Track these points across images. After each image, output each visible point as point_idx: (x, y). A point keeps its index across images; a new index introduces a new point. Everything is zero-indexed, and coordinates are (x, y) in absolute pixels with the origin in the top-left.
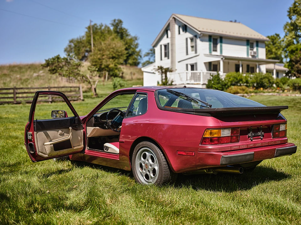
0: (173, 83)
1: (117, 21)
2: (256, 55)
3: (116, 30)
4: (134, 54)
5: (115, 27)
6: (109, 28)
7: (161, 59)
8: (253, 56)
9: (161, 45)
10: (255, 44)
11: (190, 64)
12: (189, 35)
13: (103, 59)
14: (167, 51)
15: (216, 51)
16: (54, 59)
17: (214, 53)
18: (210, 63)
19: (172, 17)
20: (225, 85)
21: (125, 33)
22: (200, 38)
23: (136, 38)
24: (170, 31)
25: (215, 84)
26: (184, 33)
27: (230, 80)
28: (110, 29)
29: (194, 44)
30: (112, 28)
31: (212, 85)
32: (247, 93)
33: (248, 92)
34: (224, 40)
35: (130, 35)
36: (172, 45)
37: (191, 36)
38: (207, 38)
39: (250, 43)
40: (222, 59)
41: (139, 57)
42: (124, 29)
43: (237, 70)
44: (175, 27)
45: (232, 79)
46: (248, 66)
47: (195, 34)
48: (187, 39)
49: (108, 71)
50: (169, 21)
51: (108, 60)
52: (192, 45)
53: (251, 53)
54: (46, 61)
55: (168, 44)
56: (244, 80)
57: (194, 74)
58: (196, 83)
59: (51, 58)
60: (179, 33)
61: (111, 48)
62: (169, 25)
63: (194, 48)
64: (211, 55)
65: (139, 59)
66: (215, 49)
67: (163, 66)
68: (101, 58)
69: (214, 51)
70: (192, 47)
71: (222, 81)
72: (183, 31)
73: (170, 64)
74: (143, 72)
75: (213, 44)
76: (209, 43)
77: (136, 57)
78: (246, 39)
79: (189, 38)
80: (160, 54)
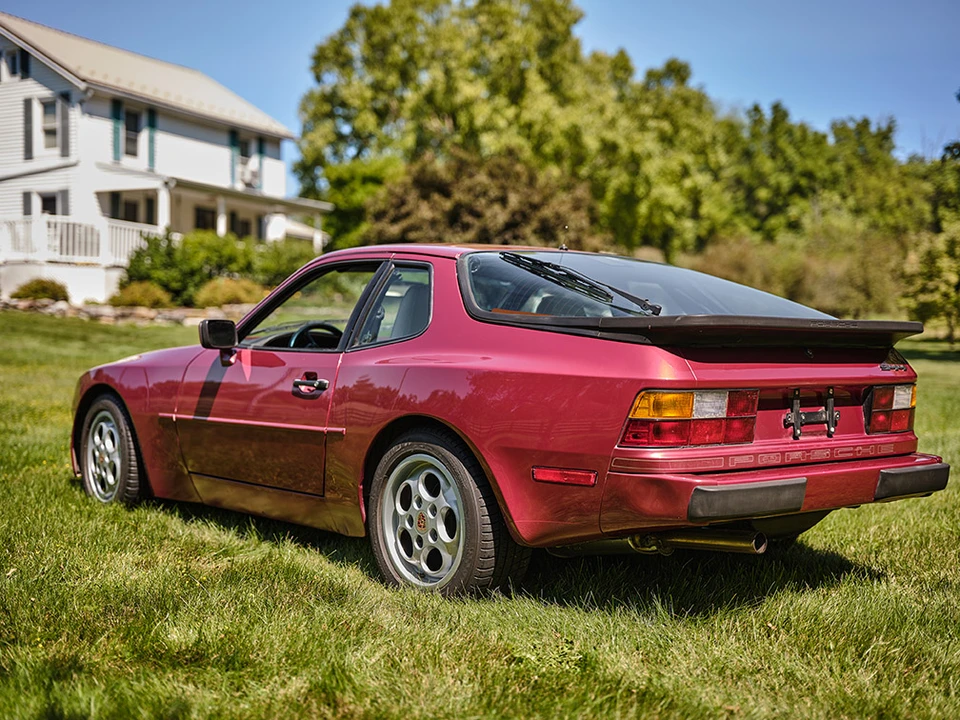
2: (256, 183)
8: (248, 185)
10: (253, 146)
11: (40, 194)
12: (35, 90)
15: (134, 154)
17: (126, 162)
18: (115, 196)
20: (194, 272)
22: (81, 103)
25: (158, 267)
26: (17, 78)
29: (57, 124)
31: (146, 272)
34: (160, 121)
37: (45, 93)
38: (107, 108)
40: (165, 185)
45: (202, 252)
46: (234, 216)
47: (64, 88)
48: (28, 103)
52: (50, 125)
53: (243, 172)
56: (241, 262)
57: (71, 227)
58: (64, 258)
63: (59, 137)
64: (116, 166)
66: (131, 149)
69: (127, 153)
70: (50, 133)
72: (13, 72)
75: (127, 129)
76: (114, 125)
78: (228, 127)
79: (40, 98)
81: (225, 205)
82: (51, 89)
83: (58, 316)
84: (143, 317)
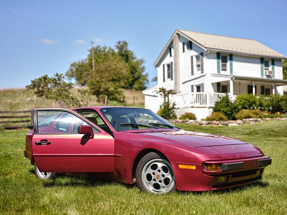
0: (175, 107)
1: (121, 43)
2: (271, 75)
3: (121, 53)
4: (141, 78)
5: (120, 49)
6: (113, 50)
7: (164, 81)
8: (268, 76)
9: (164, 65)
10: (270, 63)
11: (196, 85)
12: (193, 53)
13: (102, 82)
14: (170, 71)
16: (40, 79)
17: (223, 73)
18: (218, 84)
19: (176, 33)
20: (235, 108)
21: (131, 56)
22: (206, 55)
23: (142, 61)
24: (174, 49)
25: (224, 107)
26: (189, 50)
27: (241, 103)
28: (115, 52)
29: (200, 63)
30: (116, 51)
31: (219, 108)
32: (261, 118)
33: (262, 116)
34: (234, 58)
35: (136, 58)
36: (175, 64)
38: (215, 56)
39: (264, 61)
40: (232, 78)
41: (146, 82)
42: (130, 51)
43: (250, 91)
44: (179, 44)
45: (243, 101)
46: (263, 87)
47: (201, 52)
48: (192, 57)
49: (107, 95)
50: (173, 38)
51: (107, 83)
52: (198, 64)
53: (266, 72)
54: (33, 82)
55: (172, 63)
56: (258, 103)
57: (199, 95)
58: (201, 106)
59: (38, 78)
60: (184, 51)
61: (112, 70)
62: (172, 42)
63: (201, 67)
64: (219, 75)
65: (146, 83)
66: (223, 69)
67: (165, 88)
68: (99, 81)
70: (198, 66)
71: (232, 104)
72: (188, 48)
73: (174, 85)
74: (145, 95)
75: (222, 62)
76: (218, 61)
77: (142, 81)
78: (260, 57)
79: (195, 55)
80: (162, 75)
81: (255, 84)
82: (197, 52)
83: (190, 124)
84: (215, 124)
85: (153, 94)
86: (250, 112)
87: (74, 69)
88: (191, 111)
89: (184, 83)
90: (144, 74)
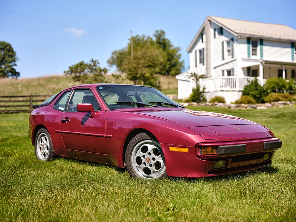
0: (206, 90)
1: (159, 32)
3: (158, 41)
5: (158, 38)
6: (151, 39)
7: (196, 66)
9: (196, 51)
11: (226, 70)
12: (224, 38)
13: (139, 68)
14: (202, 57)
15: (256, 55)
16: (77, 66)
17: (253, 57)
18: (249, 69)
19: (207, 20)
20: (264, 91)
21: (168, 44)
22: (237, 40)
23: (179, 49)
24: (206, 35)
25: (253, 90)
26: (220, 36)
27: (271, 86)
29: (230, 48)
30: (154, 39)
31: (248, 92)
32: (290, 101)
33: (292, 100)
34: (264, 43)
35: (172, 46)
36: (207, 49)
37: (226, 39)
38: (246, 41)
40: (262, 63)
42: (167, 40)
43: (280, 75)
44: (210, 30)
45: (272, 85)
46: (293, 71)
47: (231, 37)
48: (223, 43)
49: (143, 80)
50: (204, 25)
51: (143, 69)
54: (70, 68)
55: (203, 49)
56: (287, 87)
57: (229, 79)
58: (231, 90)
59: (75, 64)
60: (215, 37)
61: (147, 57)
62: (204, 29)
63: (231, 52)
64: (249, 59)
67: (196, 73)
68: (136, 67)
69: (253, 54)
70: (229, 51)
71: (261, 87)
72: (219, 34)
73: (205, 70)
74: (178, 80)
75: (253, 46)
76: (248, 46)
77: (178, 67)
78: (290, 42)
79: (226, 41)
80: (194, 61)
81: (285, 68)
82: (228, 38)
83: (219, 107)
84: (243, 107)
85: (185, 79)
86: (279, 96)
87: (115, 57)
88: (220, 94)
89: (215, 68)
90: (180, 60)
